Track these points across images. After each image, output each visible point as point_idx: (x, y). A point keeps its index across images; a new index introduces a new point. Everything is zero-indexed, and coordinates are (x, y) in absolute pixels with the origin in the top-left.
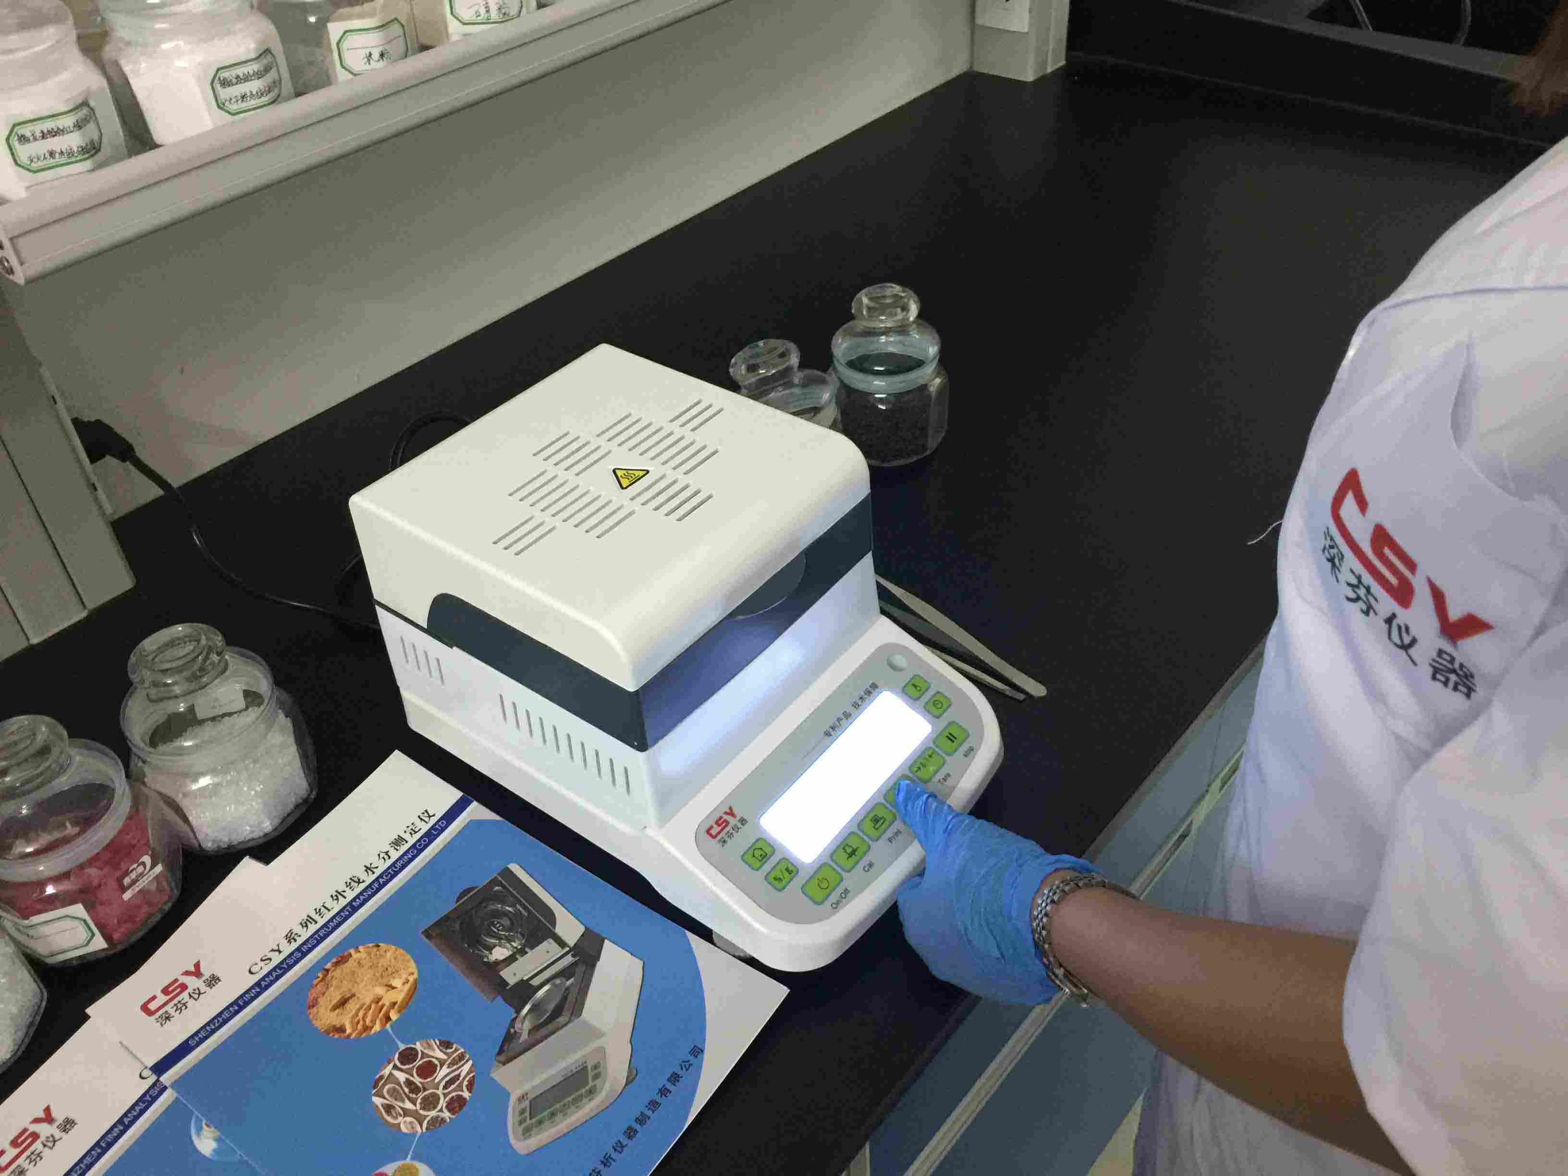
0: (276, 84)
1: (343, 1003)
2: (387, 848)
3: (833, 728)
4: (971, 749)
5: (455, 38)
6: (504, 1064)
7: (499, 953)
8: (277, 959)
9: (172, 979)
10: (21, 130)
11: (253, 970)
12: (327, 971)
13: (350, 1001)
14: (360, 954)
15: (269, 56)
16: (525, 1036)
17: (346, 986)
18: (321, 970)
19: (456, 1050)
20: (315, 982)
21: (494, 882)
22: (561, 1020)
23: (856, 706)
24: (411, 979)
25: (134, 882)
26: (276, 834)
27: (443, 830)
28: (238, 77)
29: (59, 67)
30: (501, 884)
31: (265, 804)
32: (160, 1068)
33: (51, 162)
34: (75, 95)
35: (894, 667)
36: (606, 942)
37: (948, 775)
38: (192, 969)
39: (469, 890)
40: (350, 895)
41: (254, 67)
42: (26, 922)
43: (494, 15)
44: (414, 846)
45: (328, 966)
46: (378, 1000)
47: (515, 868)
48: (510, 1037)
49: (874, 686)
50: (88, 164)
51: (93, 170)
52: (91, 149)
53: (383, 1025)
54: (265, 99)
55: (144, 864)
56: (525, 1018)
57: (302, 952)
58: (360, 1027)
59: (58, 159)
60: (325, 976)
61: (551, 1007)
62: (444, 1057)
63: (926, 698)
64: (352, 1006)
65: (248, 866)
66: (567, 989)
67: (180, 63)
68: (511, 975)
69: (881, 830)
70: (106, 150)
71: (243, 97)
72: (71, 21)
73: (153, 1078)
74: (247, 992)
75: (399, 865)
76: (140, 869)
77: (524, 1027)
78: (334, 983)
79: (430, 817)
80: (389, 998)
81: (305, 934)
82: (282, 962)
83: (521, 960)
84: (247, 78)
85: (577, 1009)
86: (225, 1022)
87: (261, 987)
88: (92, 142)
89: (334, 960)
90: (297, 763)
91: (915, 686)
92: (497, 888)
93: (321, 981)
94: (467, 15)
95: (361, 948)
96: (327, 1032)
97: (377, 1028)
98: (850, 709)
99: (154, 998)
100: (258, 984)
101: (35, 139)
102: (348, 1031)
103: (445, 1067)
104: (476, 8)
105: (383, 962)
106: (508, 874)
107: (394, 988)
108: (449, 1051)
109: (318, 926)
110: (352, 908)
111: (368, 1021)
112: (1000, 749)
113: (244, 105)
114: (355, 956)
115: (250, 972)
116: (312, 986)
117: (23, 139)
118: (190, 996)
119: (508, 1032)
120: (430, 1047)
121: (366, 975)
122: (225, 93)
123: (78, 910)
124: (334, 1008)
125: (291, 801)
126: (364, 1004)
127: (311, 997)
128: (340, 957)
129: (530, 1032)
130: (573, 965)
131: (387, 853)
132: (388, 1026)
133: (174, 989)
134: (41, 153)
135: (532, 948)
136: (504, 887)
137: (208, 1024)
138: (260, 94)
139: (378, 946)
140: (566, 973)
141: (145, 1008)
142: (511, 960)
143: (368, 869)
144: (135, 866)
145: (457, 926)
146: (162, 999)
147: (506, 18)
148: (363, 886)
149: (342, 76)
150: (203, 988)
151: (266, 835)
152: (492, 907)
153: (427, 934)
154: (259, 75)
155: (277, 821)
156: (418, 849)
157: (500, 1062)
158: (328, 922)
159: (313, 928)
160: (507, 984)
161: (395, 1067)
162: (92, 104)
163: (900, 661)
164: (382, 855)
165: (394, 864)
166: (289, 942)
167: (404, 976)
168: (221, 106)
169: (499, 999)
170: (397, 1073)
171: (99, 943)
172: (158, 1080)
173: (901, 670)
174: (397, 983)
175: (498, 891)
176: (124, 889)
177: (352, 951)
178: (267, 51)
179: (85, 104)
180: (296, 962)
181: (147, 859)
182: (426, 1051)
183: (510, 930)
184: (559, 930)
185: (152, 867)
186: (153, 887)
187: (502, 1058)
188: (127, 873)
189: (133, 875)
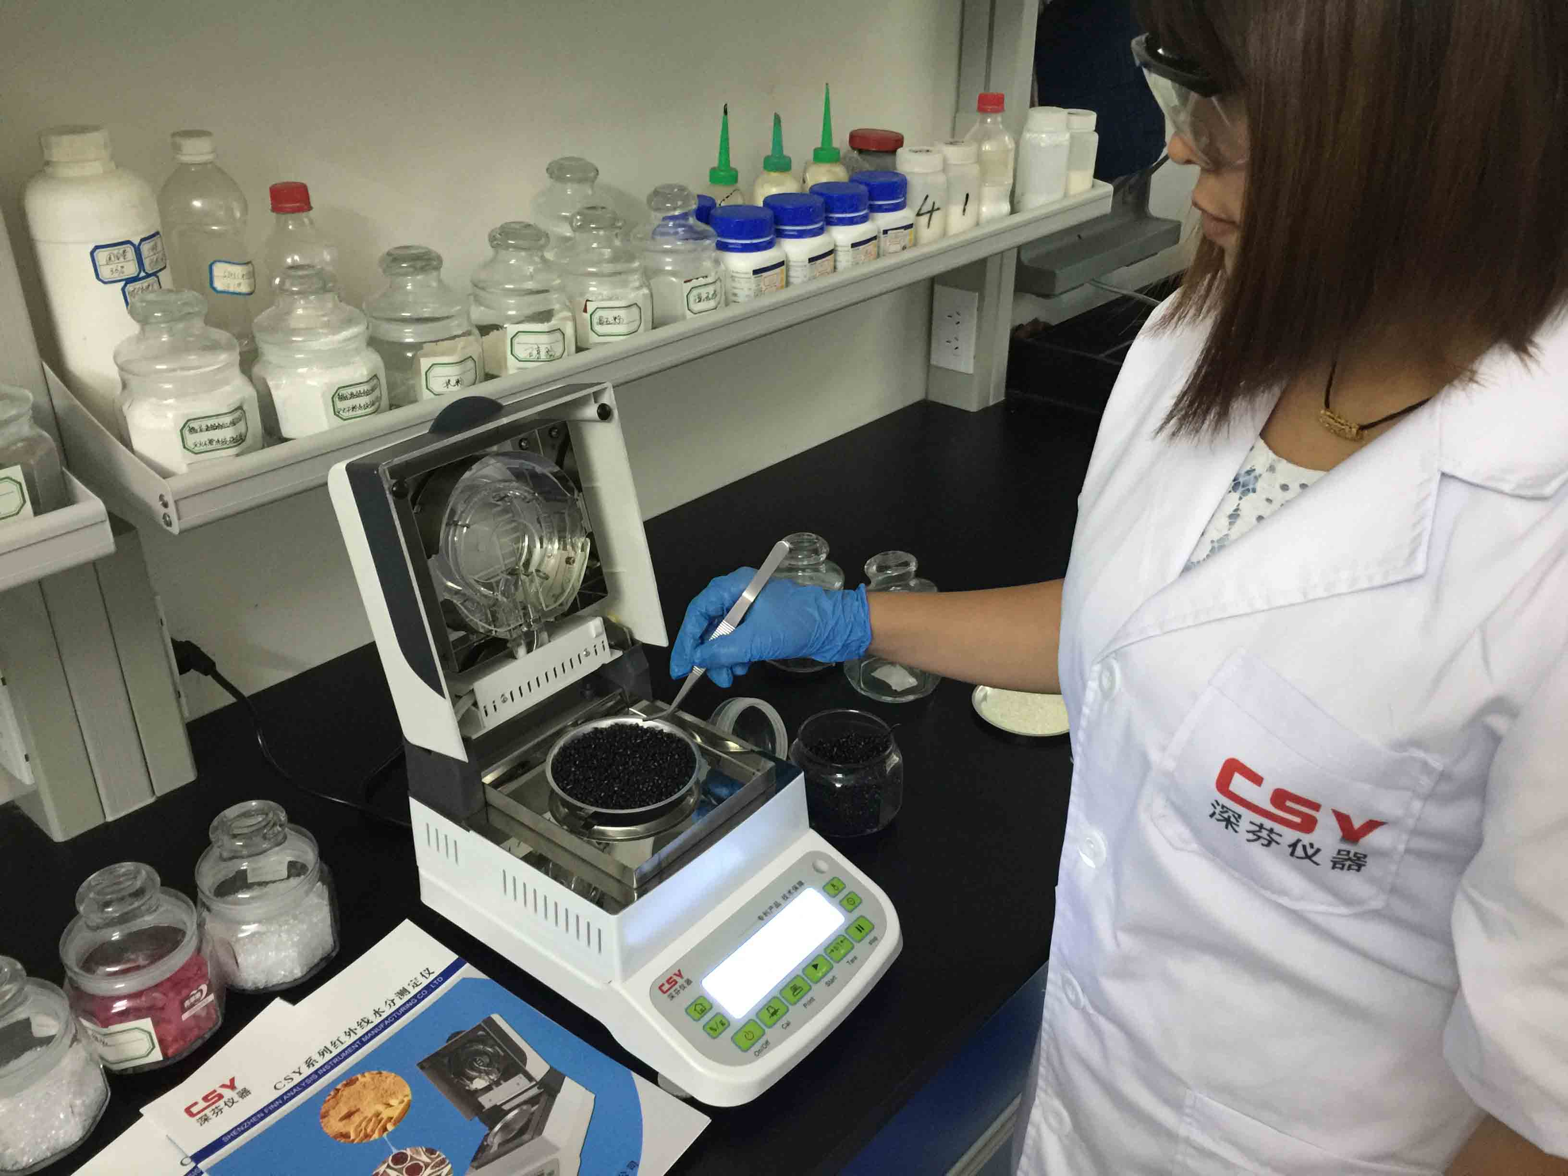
0: (379, 399)
1: (349, 1116)
2: (392, 996)
3: (765, 914)
4: (875, 939)
5: (512, 371)
6: (477, 1168)
7: (479, 1084)
8: (298, 1079)
9: (211, 1090)
10: (192, 424)
11: (278, 1086)
12: (338, 1090)
13: (356, 1115)
14: (366, 1078)
15: (375, 381)
16: (495, 1148)
17: (352, 1105)
18: (333, 1090)
19: (439, 1156)
20: (328, 1098)
21: (479, 1028)
22: (526, 1137)
23: (785, 898)
24: (406, 1099)
25: (192, 1005)
26: (304, 980)
27: (440, 984)
28: (352, 394)
29: (226, 382)
30: (484, 1030)
31: (300, 954)
32: (199, 1157)
33: (210, 447)
34: (233, 402)
35: (818, 870)
36: (567, 1080)
37: (855, 958)
38: (228, 1083)
39: (458, 1033)
40: (360, 1032)
41: (365, 387)
42: (105, 1030)
43: (543, 356)
44: (415, 996)
45: (339, 1087)
46: (378, 1115)
47: (496, 1017)
48: (482, 1148)
49: (801, 884)
50: (234, 451)
51: (237, 455)
52: (239, 440)
53: (381, 1135)
54: (369, 410)
55: (201, 991)
56: (496, 1134)
57: (318, 1075)
58: (362, 1134)
59: (215, 445)
60: (336, 1094)
61: (518, 1126)
62: (428, 1160)
63: (841, 896)
64: (356, 1119)
65: (278, 1004)
66: (533, 1113)
67: (310, 382)
68: (487, 1101)
69: (798, 997)
70: (249, 441)
71: (353, 408)
72: (238, 350)
73: (193, 1165)
74: (272, 1103)
75: (402, 1010)
76: (198, 995)
77: (495, 1141)
78: (343, 1099)
79: (429, 974)
80: (386, 1114)
81: (321, 1061)
82: (301, 1082)
83: (496, 1090)
84: (359, 395)
85: (539, 1130)
86: (253, 1125)
87: (283, 1100)
88: (241, 436)
89: (344, 1082)
90: (328, 921)
91: (833, 886)
92: (481, 1033)
93: (334, 1097)
94: (522, 355)
95: (366, 1074)
96: (335, 1137)
97: (376, 1136)
98: (780, 900)
99: (196, 1103)
100: (281, 1097)
101: (201, 431)
102: (352, 1137)
103: (429, 1168)
104: (529, 351)
105: (385, 1086)
106: (490, 1022)
107: (391, 1106)
108: (433, 1156)
109: (333, 1055)
110: (361, 1042)
111: (369, 1130)
112: (899, 942)
113: (351, 414)
114: (361, 1079)
115: (275, 1087)
116: (325, 1102)
117: (192, 430)
118: (226, 1104)
119: (482, 1143)
120: (418, 1153)
121: (369, 1095)
122: (340, 405)
123: (147, 1023)
124: (342, 1119)
125: (319, 954)
126: (365, 1118)
127: (323, 1110)
128: (349, 1080)
129: (500, 1145)
130: (540, 1094)
131: (392, 1001)
132: (385, 1135)
133: (212, 1098)
134: (203, 441)
135: (506, 1081)
136: (488, 1033)
137: (239, 1126)
138: (366, 406)
139: (380, 1073)
140: (532, 1101)
141: (188, 1111)
142: (488, 1089)
143: (377, 1013)
144: (194, 992)
145: (446, 1061)
146: (202, 1104)
147: (551, 359)
148: (371, 1026)
149: (426, 395)
150: (236, 1098)
151: (295, 980)
152: (476, 1047)
153: (421, 1066)
154: (367, 393)
155: (306, 969)
156: (418, 999)
157: (473, 1167)
158: (341, 1053)
159: (328, 1057)
160: (483, 1107)
161: (389, 1166)
162: (245, 408)
163: (823, 865)
164: (388, 1002)
165: (398, 1010)
166: (309, 1066)
167: (400, 1097)
168: (336, 413)
169: (477, 1119)
170: (389, 1171)
171: (157, 1056)
172: (196, 1167)
173: (822, 872)
174: (394, 1102)
175: (482, 1035)
176: (184, 1010)
177: (359, 1076)
178: (375, 376)
179: (240, 408)
180: (314, 1081)
181: (204, 987)
182: (414, 1156)
183: (488, 1065)
184: (529, 1068)
185: (207, 995)
186: (204, 1014)
187: (475, 1164)
188: (188, 997)
189: (192, 999)
